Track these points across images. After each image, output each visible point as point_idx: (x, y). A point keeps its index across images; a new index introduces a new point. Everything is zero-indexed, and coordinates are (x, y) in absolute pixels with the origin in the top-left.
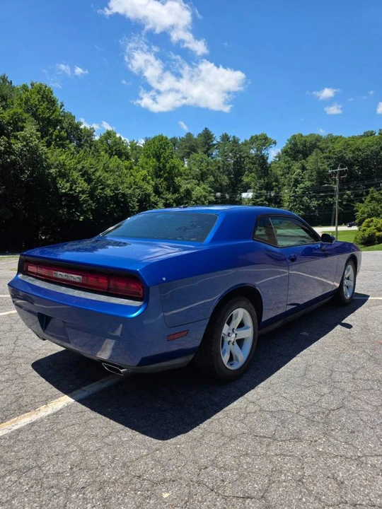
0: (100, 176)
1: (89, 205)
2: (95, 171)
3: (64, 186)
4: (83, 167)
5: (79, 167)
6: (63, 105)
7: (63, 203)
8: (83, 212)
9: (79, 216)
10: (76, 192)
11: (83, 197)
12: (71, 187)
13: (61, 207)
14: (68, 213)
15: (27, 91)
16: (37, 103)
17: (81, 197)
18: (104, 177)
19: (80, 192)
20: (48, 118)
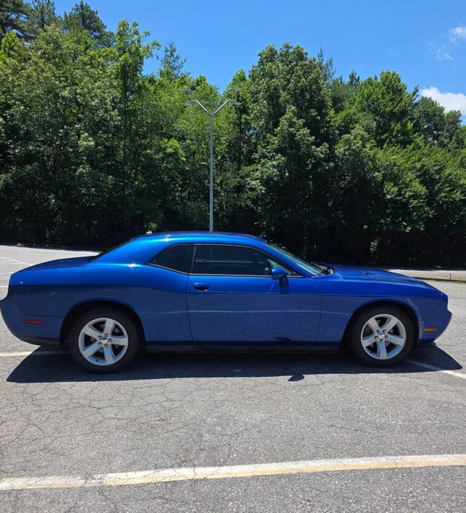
0: (450, 175)
1: (425, 213)
2: (441, 169)
3: (391, 190)
4: (423, 166)
5: (418, 165)
6: (417, 91)
7: (388, 211)
8: (411, 222)
9: (405, 227)
10: (405, 198)
11: (414, 202)
12: (399, 191)
13: (384, 215)
14: (393, 222)
15: (371, 85)
16: (380, 96)
17: (412, 203)
18: (456, 175)
19: (410, 197)
20: (391, 111)
